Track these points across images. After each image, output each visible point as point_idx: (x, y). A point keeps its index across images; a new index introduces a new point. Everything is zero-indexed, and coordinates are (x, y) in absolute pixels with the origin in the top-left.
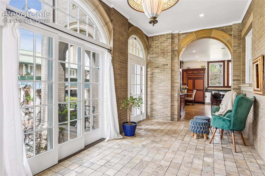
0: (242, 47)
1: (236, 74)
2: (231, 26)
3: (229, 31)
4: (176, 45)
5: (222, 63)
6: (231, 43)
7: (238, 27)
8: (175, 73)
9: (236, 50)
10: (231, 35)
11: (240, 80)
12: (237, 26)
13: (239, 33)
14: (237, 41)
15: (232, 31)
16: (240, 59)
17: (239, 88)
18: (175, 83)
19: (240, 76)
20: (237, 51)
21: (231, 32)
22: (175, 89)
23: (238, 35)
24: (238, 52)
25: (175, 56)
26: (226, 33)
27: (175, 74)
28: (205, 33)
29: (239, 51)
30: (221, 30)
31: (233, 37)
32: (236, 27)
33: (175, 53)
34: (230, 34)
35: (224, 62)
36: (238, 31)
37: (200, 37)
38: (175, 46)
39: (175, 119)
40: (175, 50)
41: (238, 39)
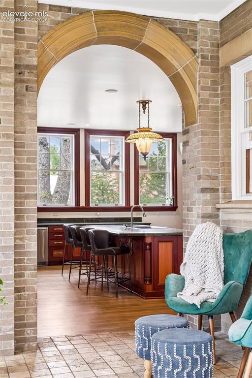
0: (222, 94)
1: (208, 171)
2: (193, 24)
3: (189, 37)
4: (31, 46)
5: (71, 137)
6: (194, 76)
7: (213, 32)
8: (26, 157)
9: (208, 101)
10: (195, 51)
11: (218, 190)
12: (209, 29)
13: (213, 51)
14: (209, 73)
15: (195, 39)
16: (217, 127)
17: (215, 215)
18: (27, 197)
19: (217, 178)
20: (210, 104)
21: (193, 42)
22: (26, 221)
23: (212, 57)
24: (213, 108)
25: (27, 90)
26: (183, 43)
27: (28, 160)
28: (126, 25)
29: (214, 105)
30: (170, 29)
31: (200, 60)
32: (206, 32)
33: (26, 77)
34: (192, 47)
35: (75, 131)
36: (212, 45)
37: (111, 34)
38: (25, 48)
39: (27, 345)
40: (26, 63)
41: (211, 69)
